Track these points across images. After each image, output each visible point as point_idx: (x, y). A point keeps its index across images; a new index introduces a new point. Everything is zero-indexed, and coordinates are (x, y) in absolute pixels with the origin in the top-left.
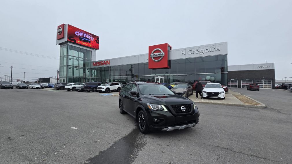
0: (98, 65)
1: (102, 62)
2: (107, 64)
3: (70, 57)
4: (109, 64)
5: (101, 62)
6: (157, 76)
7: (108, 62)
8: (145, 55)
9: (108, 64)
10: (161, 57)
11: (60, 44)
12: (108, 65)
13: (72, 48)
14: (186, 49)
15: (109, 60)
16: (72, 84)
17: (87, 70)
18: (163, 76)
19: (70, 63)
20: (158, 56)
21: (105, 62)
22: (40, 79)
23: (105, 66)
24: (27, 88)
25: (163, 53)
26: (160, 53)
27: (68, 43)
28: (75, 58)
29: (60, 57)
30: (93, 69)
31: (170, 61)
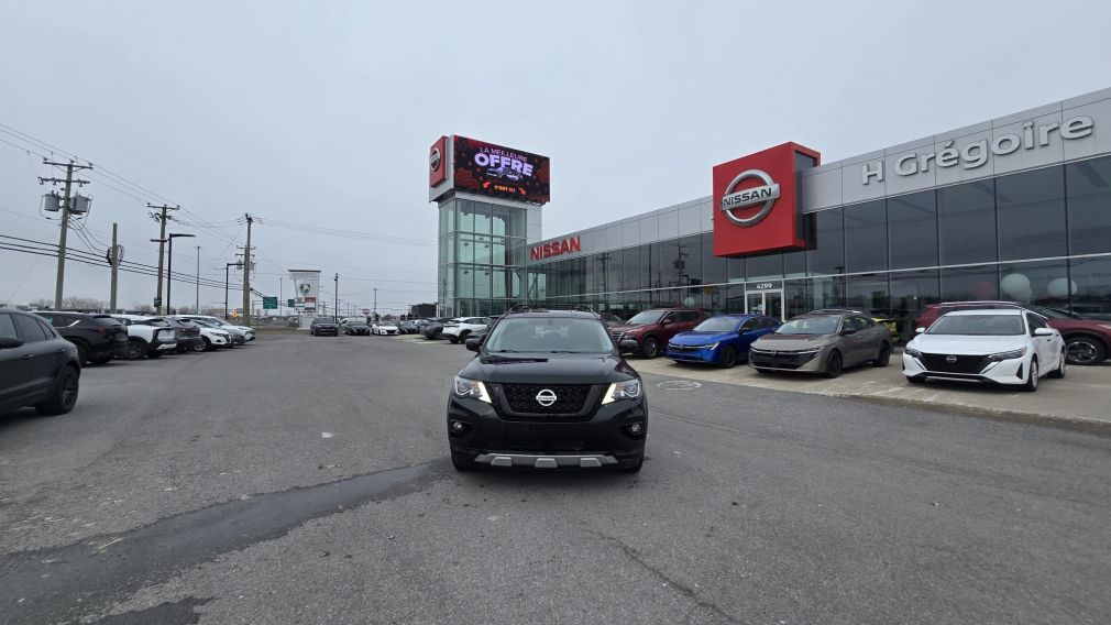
0: (546, 256)
1: (557, 244)
2: (571, 251)
3: (463, 236)
4: (578, 249)
5: (555, 243)
6: (753, 286)
7: (572, 242)
8: (700, 202)
9: (574, 250)
10: (764, 203)
11: (439, 200)
12: (575, 255)
13: (469, 208)
14: (884, 156)
15: (579, 235)
16: (458, 322)
17: (514, 275)
18: (776, 285)
19: (466, 256)
20: (749, 202)
21: (565, 242)
22: (414, 308)
23: (565, 256)
24: (368, 334)
25: (775, 188)
26: (759, 189)
27: (458, 195)
28: (477, 238)
29: (440, 238)
30: (530, 269)
31: (812, 216)
